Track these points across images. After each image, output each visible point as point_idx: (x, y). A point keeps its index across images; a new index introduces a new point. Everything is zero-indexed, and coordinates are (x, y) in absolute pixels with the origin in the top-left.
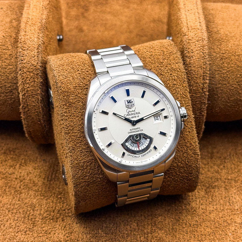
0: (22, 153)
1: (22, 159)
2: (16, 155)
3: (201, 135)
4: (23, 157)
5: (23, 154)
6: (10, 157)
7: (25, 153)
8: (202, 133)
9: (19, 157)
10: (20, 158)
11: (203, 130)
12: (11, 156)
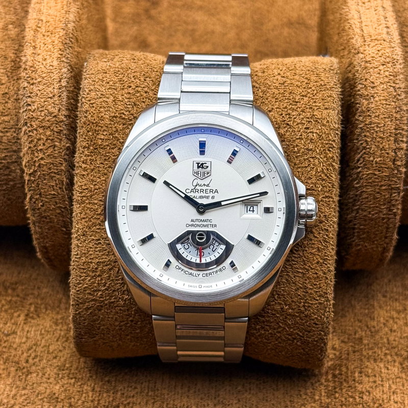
0: (30, 292)
1: (31, 304)
2: (18, 296)
3: (391, 254)
4: (31, 301)
5: (32, 294)
6: (5, 300)
7: (36, 292)
8: (392, 249)
9: (24, 299)
10: (25, 301)
11: (394, 243)
12: (9, 298)
